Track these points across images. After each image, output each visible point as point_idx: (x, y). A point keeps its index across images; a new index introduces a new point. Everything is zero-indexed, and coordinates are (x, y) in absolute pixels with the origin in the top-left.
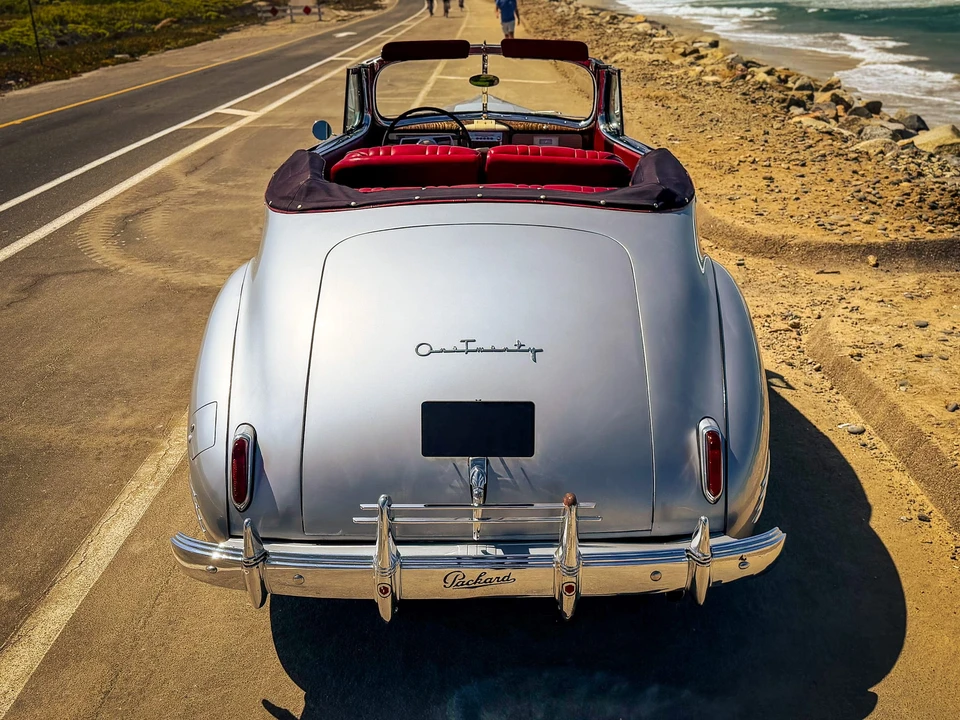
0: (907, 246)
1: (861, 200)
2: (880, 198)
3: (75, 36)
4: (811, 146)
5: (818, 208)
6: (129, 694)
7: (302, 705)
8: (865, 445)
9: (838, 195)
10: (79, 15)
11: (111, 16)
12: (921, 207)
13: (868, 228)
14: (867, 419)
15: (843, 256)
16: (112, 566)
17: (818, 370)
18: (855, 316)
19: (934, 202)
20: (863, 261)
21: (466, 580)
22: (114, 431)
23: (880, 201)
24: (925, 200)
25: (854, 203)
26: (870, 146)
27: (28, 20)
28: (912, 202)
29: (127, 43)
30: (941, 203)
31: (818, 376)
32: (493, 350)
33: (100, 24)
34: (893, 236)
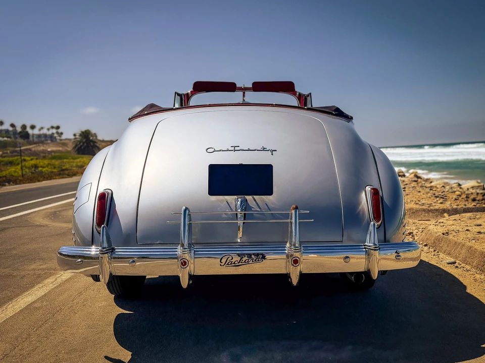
0: (464, 210)
1: (436, 197)
2: (446, 196)
3: (41, 172)
4: (407, 184)
5: (414, 199)
6: (21, 355)
7: (129, 357)
8: (457, 267)
9: (424, 196)
10: (45, 164)
11: (61, 164)
12: (467, 200)
13: (442, 205)
14: (456, 258)
15: (431, 214)
16: (21, 311)
17: (426, 245)
18: (442, 224)
19: (474, 198)
20: (441, 216)
21: (233, 260)
22: (34, 270)
23: (445, 198)
24: (469, 197)
25: (433, 198)
26: (437, 184)
27: (19, 167)
28: (462, 198)
29: (66, 172)
30: (477, 199)
31: (426, 248)
32: (249, 150)
33: (55, 168)
34: (455, 207)
